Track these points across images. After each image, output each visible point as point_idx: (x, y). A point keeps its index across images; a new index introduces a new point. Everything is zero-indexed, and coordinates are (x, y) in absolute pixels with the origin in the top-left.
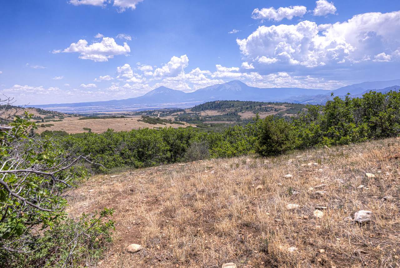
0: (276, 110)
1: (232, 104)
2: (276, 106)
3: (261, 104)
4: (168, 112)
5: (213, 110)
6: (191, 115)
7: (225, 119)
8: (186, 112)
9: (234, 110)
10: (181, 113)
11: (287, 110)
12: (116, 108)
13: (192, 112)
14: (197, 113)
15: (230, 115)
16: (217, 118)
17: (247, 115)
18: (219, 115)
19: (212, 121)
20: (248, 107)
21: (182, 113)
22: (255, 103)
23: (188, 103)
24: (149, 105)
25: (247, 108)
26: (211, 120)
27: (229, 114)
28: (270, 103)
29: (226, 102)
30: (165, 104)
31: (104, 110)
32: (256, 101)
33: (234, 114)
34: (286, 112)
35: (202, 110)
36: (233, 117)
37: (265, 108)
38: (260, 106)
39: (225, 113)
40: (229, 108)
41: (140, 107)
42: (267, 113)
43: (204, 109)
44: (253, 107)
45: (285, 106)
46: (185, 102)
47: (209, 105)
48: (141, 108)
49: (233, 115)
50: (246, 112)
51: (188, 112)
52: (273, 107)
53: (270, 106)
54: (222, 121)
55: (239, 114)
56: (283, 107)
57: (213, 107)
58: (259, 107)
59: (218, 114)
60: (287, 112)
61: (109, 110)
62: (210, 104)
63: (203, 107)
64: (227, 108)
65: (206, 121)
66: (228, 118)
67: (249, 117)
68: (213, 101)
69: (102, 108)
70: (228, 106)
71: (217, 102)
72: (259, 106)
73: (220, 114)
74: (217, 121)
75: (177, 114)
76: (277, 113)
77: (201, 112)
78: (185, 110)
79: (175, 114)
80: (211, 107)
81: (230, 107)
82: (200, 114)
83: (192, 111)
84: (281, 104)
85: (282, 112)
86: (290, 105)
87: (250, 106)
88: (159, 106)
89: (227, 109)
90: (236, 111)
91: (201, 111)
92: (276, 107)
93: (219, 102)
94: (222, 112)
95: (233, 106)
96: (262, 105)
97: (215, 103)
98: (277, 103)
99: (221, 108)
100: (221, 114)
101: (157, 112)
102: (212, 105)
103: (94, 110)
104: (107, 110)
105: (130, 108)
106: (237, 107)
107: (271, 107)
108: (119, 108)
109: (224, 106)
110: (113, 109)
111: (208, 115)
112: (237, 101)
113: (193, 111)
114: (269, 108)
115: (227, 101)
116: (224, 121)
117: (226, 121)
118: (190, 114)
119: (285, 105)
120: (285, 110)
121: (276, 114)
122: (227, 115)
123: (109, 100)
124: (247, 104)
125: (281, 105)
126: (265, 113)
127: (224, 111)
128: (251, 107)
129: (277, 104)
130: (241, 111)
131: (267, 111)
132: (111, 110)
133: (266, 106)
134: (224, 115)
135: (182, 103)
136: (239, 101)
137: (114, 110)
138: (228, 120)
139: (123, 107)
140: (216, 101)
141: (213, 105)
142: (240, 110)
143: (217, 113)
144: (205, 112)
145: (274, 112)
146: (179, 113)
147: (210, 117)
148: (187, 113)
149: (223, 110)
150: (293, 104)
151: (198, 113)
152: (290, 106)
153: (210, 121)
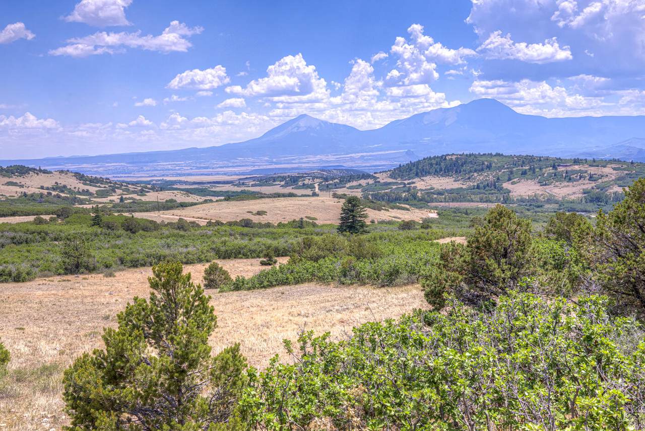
0: (591, 178)
1: (486, 163)
2: (592, 168)
3: (556, 164)
4: (336, 180)
5: (442, 176)
6: (394, 187)
7: (477, 197)
8: (378, 180)
9: (494, 177)
10: (368, 184)
11: (619, 179)
12: (198, 168)
13: (394, 181)
14: (406, 182)
15: (485, 187)
16: (456, 195)
17: (523, 189)
18: (457, 189)
19: (445, 202)
20: (526, 170)
21: (371, 181)
22: (540, 160)
23: (368, 154)
24: (274, 160)
25: (524, 173)
26: (443, 200)
27: (481, 185)
28: (576, 162)
29: (472, 157)
30: (312, 158)
31: (171, 172)
32: (545, 154)
33: (495, 186)
34: (616, 184)
35: (417, 175)
36: (492, 194)
37: (567, 173)
38: (554, 167)
39: (472, 184)
40: (479, 171)
41: (254, 166)
42: (571, 184)
43: (420, 174)
44: (537, 170)
45: (614, 169)
46: (358, 153)
47: (431, 165)
48: (256, 168)
49: (493, 187)
50: (522, 181)
51: (383, 178)
52: (586, 172)
53: (577, 167)
54: (469, 201)
55: (506, 185)
56: (607, 170)
57: (441, 170)
58: (550, 170)
59: (456, 185)
60: (618, 182)
61: (183, 172)
62: (434, 162)
63: (417, 168)
64: (475, 171)
65: (432, 202)
66: (481, 195)
67: (530, 193)
68: (440, 155)
69: (166, 167)
70: (478, 168)
71: (450, 157)
72: (551, 168)
73: (462, 186)
74: (457, 201)
75: (360, 185)
76: (593, 184)
77: (414, 180)
78: (377, 175)
79: (355, 183)
80: (438, 170)
81: (482, 170)
82: (412, 185)
83: (391, 177)
84: (605, 163)
85: (606, 182)
86: (625, 166)
87: (530, 169)
88: (297, 161)
89: (476, 174)
90: (498, 179)
91: (413, 178)
92: (592, 170)
93: (454, 157)
94: (465, 180)
95: (489, 167)
96: (559, 166)
97: (445, 159)
98: (594, 161)
99: (460, 172)
100: (464, 187)
101: (309, 179)
102: (440, 165)
103: (149, 171)
104: (179, 172)
105: (231, 167)
106: (500, 168)
107: (580, 171)
108: (205, 168)
109: (467, 167)
110: (191, 169)
111: (432, 188)
112: (498, 155)
113: (395, 178)
114: (576, 172)
115: (475, 156)
116: (473, 201)
117: (478, 202)
118: (390, 184)
119: (614, 166)
120: (613, 177)
121: (593, 188)
122: (478, 187)
123: (179, 148)
124: (523, 162)
125: (605, 167)
126: (566, 184)
127: (469, 178)
128: (533, 170)
129: (594, 163)
130: (509, 179)
131: (570, 179)
132: (187, 172)
133: (569, 169)
134: (469, 188)
135: (352, 155)
136: (502, 155)
137: (195, 171)
138: (481, 201)
139: (214, 164)
140: (448, 155)
141: (442, 164)
142: (506, 178)
143: (454, 183)
144: (423, 180)
145: (587, 181)
146: (363, 182)
147: (440, 193)
148: (382, 181)
149: (467, 176)
150: (632, 163)
151: (409, 184)
152: (624, 169)
153: (441, 202)
